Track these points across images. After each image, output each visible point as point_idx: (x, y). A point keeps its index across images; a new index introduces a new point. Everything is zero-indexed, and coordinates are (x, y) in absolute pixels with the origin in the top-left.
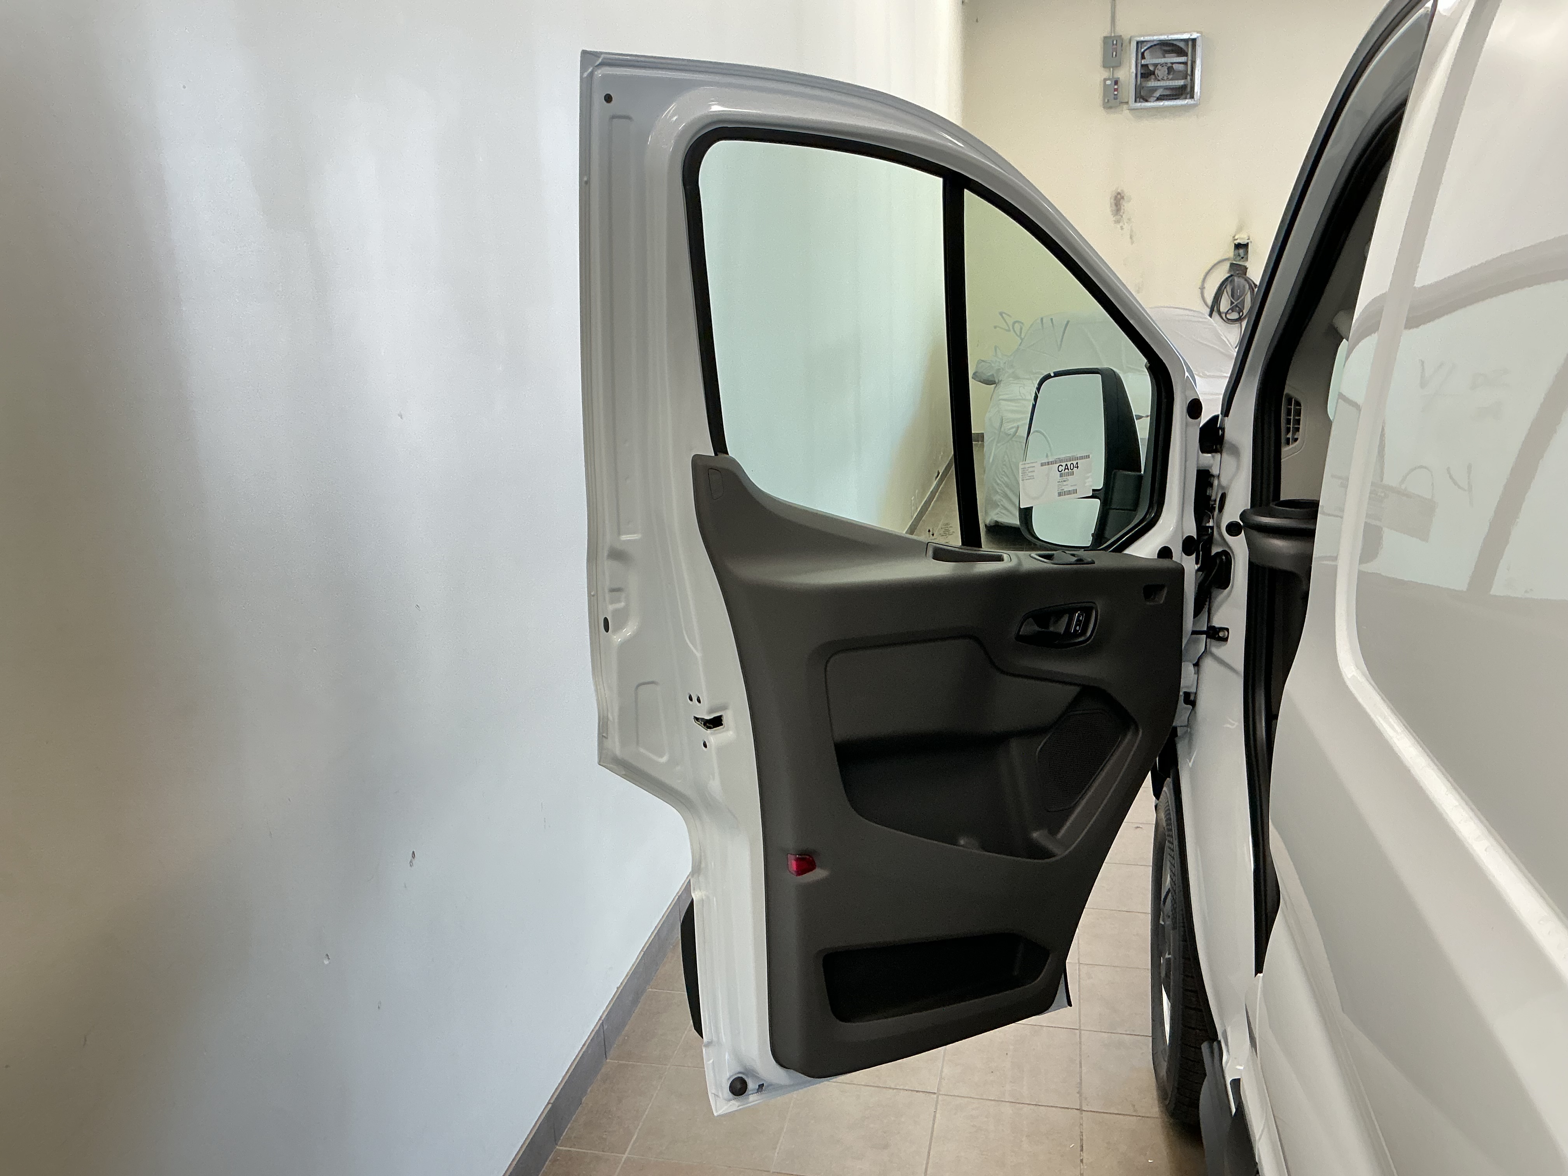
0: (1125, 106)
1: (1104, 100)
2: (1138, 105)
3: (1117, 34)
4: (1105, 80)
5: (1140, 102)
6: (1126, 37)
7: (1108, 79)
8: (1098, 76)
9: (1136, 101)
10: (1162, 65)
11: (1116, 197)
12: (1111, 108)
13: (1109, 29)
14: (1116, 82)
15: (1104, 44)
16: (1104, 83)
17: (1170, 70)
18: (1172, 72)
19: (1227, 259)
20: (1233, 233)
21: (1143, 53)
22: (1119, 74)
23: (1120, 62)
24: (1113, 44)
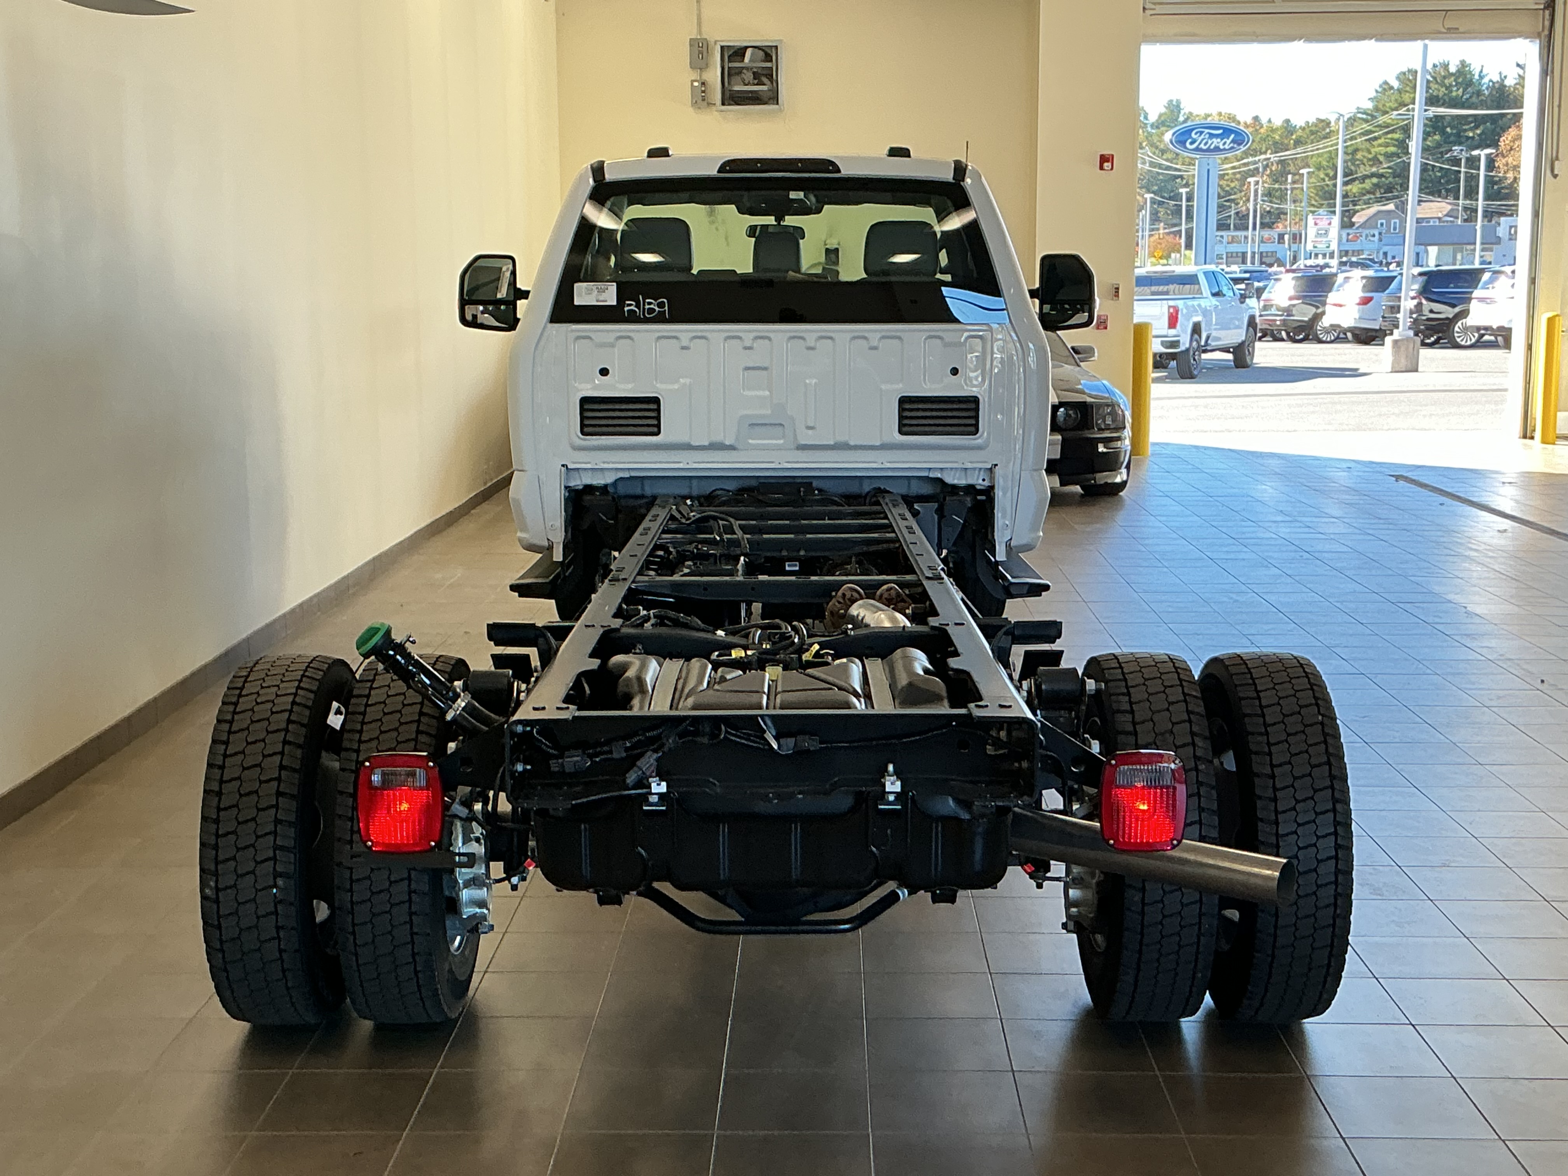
0: (714, 108)
1: (692, 101)
2: (723, 108)
3: (704, 36)
4: (693, 81)
5: (729, 105)
6: (712, 41)
7: (696, 81)
8: (686, 77)
9: (723, 104)
10: (747, 68)
12: (699, 108)
13: (695, 31)
14: (703, 84)
15: (691, 45)
16: (692, 84)
17: (756, 75)
18: (757, 77)
19: (819, 263)
20: (823, 238)
21: (729, 57)
22: (707, 76)
23: (708, 66)
24: (699, 47)
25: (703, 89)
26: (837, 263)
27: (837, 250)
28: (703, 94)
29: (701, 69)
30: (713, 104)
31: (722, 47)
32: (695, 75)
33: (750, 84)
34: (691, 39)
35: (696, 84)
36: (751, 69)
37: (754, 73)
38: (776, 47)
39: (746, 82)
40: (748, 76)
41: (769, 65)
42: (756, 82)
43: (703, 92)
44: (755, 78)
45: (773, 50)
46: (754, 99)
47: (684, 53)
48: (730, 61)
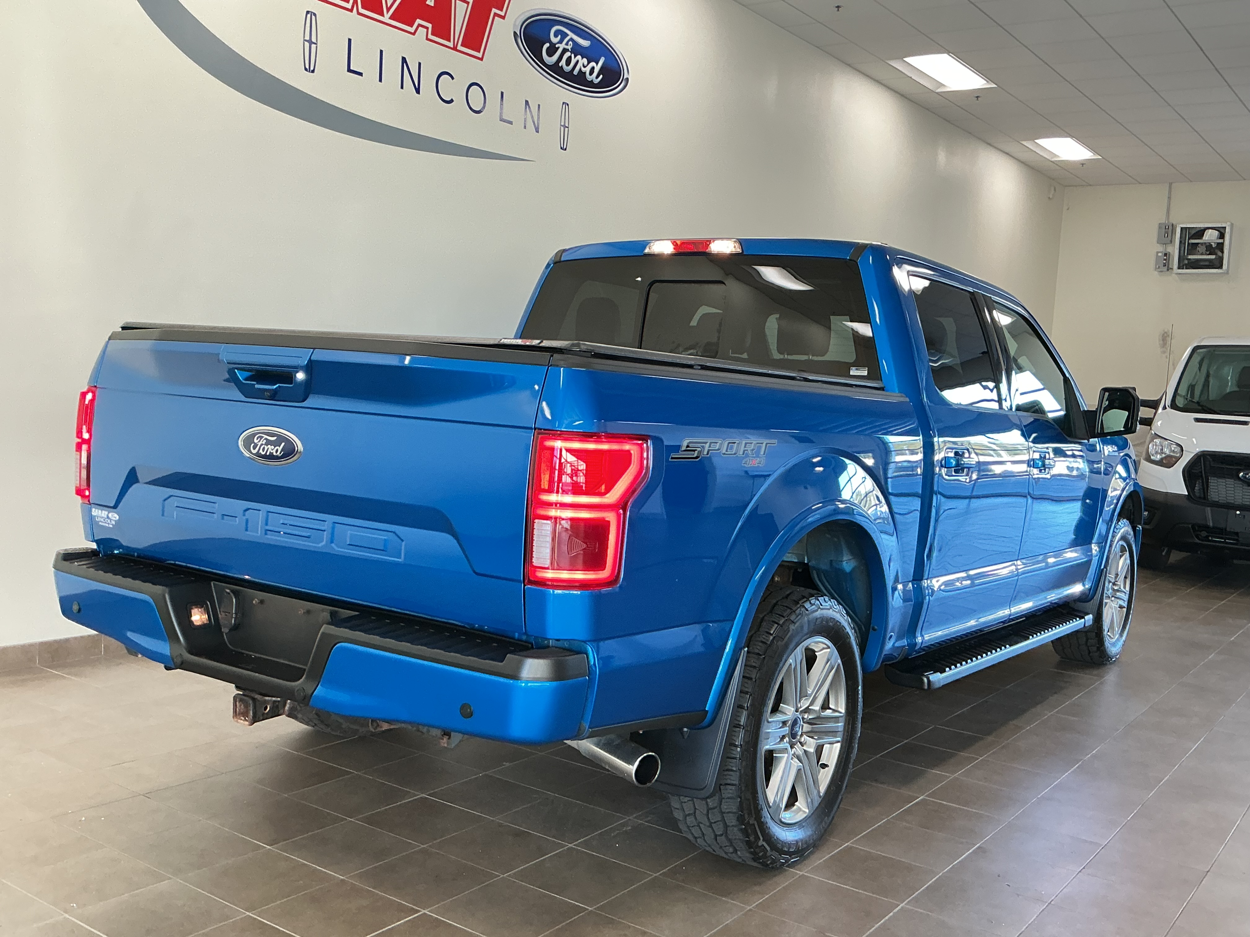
0: (1173, 272)
1: (1156, 266)
2: (1180, 271)
3: (1171, 221)
4: (1158, 253)
5: (1184, 269)
6: (1175, 224)
7: (1161, 252)
8: (1154, 249)
9: (1179, 268)
10: (1202, 244)
11: (1163, 335)
12: (1162, 271)
13: (1164, 218)
14: (1166, 255)
15: (1160, 228)
16: (1157, 255)
18: (1210, 249)
22: (1169, 249)
23: (1171, 242)
24: (1166, 228)
25: (1165, 258)
28: (1165, 262)
29: (1165, 244)
30: (1172, 269)
31: (1182, 228)
32: (1160, 248)
33: (1202, 254)
34: (1160, 224)
35: (1160, 254)
36: (1208, 244)
37: (1208, 247)
38: (1225, 228)
40: (1201, 249)
41: (1221, 241)
42: (1208, 253)
43: (1165, 260)
44: (1207, 250)
46: (1206, 265)
47: (1154, 233)
48: (1189, 239)
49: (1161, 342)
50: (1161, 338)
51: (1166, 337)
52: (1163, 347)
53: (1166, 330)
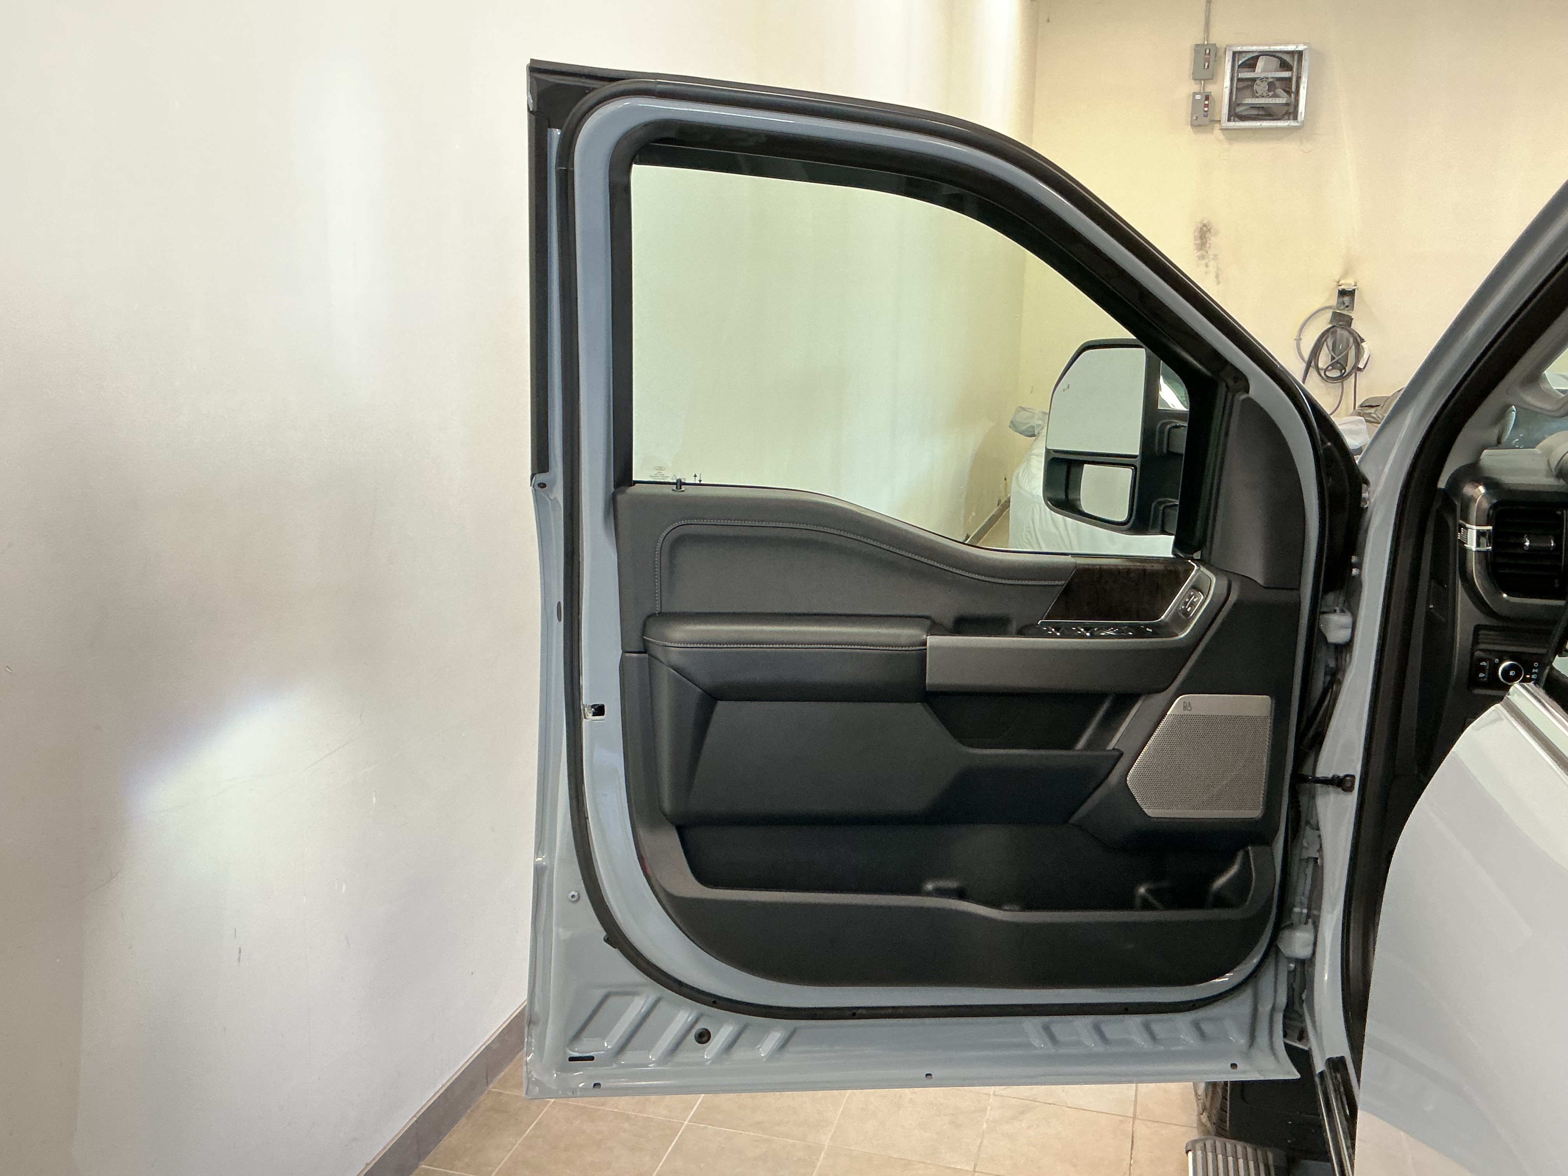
0: (1217, 126)
1: (1193, 116)
2: (1231, 124)
3: (1211, 42)
4: (1195, 94)
5: (1232, 121)
6: (1221, 45)
7: (1199, 93)
8: (1188, 88)
10: (1262, 80)
11: (1201, 228)
12: (1200, 126)
13: (1201, 36)
14: (1207, 98)
15: (1196, 51)
16: (1194, 97)
17: (1271, 86)
18: (1272, 88)
19: (1330, 307)
20: (1337, 278)
21: (1239, 66)
22: (1211, 88)
23: (1213, 75)
24: (1206, 54)
25: (1207, 102)
26: (1350, 306)
27: (1351, 293)
28: (1206, 109)
29: (1204, 80)
30: (1220, 121)
31: (1234, 53)
32: (1196, 87)
33: (1263, 97)
34: (1197, 45)
35: (1198, 97)
36: (1267, 78)
37: (1270, 84)
38: (1300, 53)
39: (1257, 95)
40: (1260, 87)
41: (1286, 74)
42: (1271, 94)
43: (1207, 106)
44: (1269, 90)
45: (1296, 57)
46: (1267, 113)
47: (1186, 64)
48: (1238, 72)
49: (1198, 242)
50: (1196, 234)
51: (1206, 232)
52: (1201, 249)
53: (1205, 222)
